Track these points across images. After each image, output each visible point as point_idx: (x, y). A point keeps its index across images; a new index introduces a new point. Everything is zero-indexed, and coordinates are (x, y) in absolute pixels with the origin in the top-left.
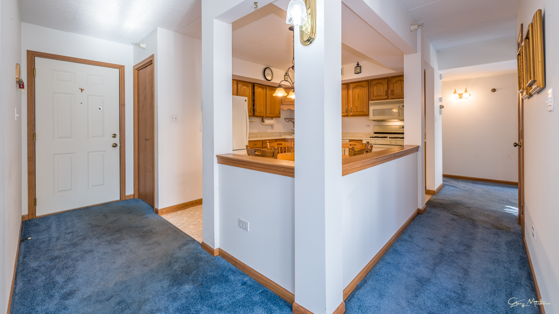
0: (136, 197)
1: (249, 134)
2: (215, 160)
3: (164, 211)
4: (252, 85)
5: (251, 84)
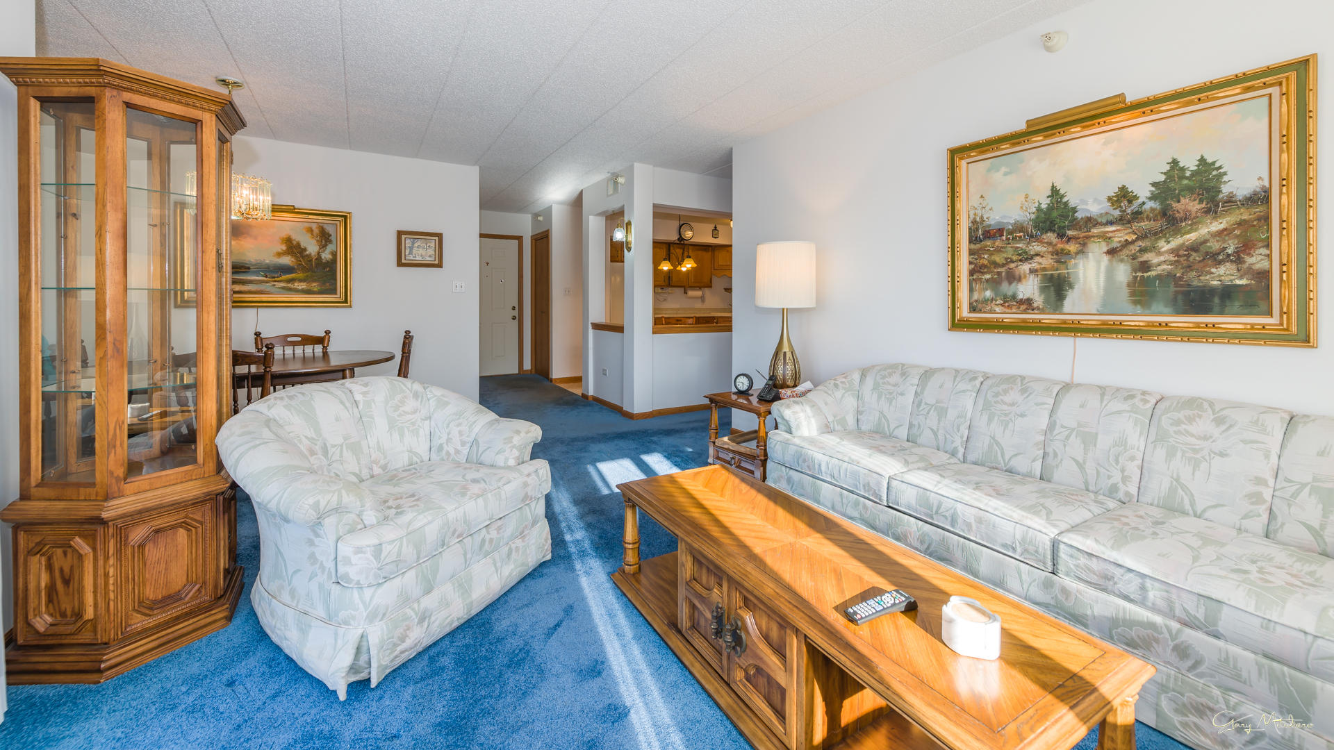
0: (533, 371)
2: (590, 327)
3: (557, 381)
5: (665, 245)
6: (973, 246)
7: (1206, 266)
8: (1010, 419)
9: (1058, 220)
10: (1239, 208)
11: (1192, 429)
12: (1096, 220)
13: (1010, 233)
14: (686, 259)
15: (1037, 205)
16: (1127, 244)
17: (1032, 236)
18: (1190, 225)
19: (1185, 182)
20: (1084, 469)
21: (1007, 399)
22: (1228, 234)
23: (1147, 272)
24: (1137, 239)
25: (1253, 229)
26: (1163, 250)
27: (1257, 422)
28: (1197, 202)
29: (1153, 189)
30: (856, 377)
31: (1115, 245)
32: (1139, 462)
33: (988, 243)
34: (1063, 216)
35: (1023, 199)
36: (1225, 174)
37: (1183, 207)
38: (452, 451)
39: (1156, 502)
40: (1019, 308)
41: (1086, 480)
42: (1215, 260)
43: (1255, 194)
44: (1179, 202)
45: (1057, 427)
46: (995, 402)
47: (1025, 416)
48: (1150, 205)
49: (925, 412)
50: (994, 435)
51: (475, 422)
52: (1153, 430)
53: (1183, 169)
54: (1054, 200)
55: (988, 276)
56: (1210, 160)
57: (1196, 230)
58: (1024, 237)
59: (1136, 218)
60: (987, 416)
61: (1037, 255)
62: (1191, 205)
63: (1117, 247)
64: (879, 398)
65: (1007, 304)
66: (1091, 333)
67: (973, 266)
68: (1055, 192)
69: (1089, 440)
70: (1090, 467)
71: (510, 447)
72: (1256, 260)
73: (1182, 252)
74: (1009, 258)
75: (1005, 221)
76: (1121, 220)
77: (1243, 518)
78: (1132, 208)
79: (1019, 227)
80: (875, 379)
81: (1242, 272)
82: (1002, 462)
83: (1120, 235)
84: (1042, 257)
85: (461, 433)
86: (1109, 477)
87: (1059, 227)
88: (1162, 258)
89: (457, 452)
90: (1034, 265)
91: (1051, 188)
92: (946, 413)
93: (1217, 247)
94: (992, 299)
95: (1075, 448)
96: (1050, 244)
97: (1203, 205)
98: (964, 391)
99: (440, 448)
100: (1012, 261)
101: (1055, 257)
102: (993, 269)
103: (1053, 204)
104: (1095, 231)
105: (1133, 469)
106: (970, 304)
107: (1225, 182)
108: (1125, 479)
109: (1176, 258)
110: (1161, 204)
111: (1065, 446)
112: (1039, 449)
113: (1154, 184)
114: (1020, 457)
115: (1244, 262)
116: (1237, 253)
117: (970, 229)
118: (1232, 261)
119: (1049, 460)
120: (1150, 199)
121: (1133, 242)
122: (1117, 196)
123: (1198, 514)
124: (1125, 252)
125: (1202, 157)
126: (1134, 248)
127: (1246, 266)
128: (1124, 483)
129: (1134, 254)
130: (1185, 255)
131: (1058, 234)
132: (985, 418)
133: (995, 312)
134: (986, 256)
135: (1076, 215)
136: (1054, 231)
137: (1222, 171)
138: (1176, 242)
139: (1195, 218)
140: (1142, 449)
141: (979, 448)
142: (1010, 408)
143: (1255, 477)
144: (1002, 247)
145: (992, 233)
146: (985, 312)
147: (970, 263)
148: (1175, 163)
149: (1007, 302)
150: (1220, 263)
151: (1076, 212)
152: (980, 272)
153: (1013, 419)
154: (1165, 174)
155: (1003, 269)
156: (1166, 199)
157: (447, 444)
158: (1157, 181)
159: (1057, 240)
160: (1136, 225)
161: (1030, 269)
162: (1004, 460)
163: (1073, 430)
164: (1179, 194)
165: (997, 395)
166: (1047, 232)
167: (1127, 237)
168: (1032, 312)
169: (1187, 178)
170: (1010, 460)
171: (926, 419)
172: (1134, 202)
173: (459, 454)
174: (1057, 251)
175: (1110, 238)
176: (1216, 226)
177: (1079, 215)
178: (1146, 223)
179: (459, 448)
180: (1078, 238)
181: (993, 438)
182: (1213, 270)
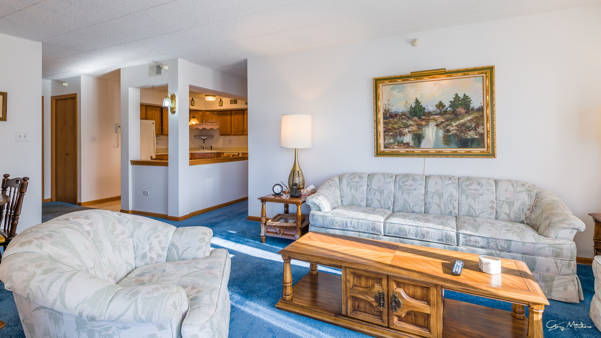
0: (54, 199)
1: (156, 150)
2: (130, 163)
3: (86, 204)
4: (161, 109)
5: (159, 108)
6: (385, 121)
7: (466, 131)
8: (411, 191)
9: (418, 112)
10: (475, 112)
11: (472, 187)
12: (432, 113)
13: (400, 116)
14: (192, 119)
15: (410, 106)
16: (442, 122)
17: (409, 118)
18: (462, 117)
19: (460, 102)
20: (440, 207)
21: (408, 183)
22: (473, 121)
23: (449, 133)
24: (446, 121)
25: (479, 119)
26: (454, 125)
27: (488, 183)
28: (463, 109)
29: (450, 103)
30: (337, 180)
31: (438, 123)
32: (457, 202)
33: (391, 119)
34: (421, 111)
35: (405, 103)
36: (471, 100)
37: (459, 111)
38: (154, 256)
39: (464, 215)
40: (404, 146)
41: (441, 211)
42: (469, 129)
43: (479, 108)
44: (458, 109)
45: (429, 192)
46: (403, 185)
47: (416, 189)
48: (449, 109)
49: (373, 193)
50: (405, 199)
51: (168, 233)
52: (460, 189)
53: (459, 97)
54: (417, 104)
55: (391, 133)
56: (467, 95)
57: (463, 119)
58: (406, 118)
59: (445, 113)
60: (401, 191)
61: (411, 125)
62: (461, 110)
63: (439, 124)
64: (351, 189)
65: (399, 145)
66: (431, 155)
67: (385, 129)
68: (417, 101)
69: (441, 196)
70: (442, 206)
71: (205, 244)
72: (480, 130)
73: (459, 126)
74: (400, 126)
75: (398, 111)
76: (441, 114)
77: (490, 215)
78: (444, 109)
79: (404, 114)
80: (347, 180)
81: (476, 134)
82: (410, 209)
83: (440, 119)
84: (413, 126)
85: (160, 242)
86: (449, 208)
87: (419, 115)
88: (453, 128)
89: (159, 256)
90: (410, 129)
91: (415, 99)
92: (383, 192)
93: (470, 125)
94: (393, 143)
95: (436, 199)
96: (415, 121)
97: (465, 111)
98: (389, 182)
99: (144, 256)
100: (401, 128)
101: (417, 126)
102: (393, 131)
103: (416, 106)
104: (431, 117)
105: (456, 204)
106: (384, 145)
107: (471, 103)
108: (454, 208)
109: (458, 128)
110: (453, 109)
111: (432, 199)
112: (423, 202)
113: (450, 102)
114: (416, 206)
115: (477, 130)
116: (475, 127)
117: (384, 113)
118: (474, 130)
119: (427, 205)
120: (449, 107)
121: (444, 122)
122: (439, 105)
123: (477, 216)
124: (442, 126)
125: (465, 94)
126: (445, 124)
127: (477, 132)
128: (454, 210)
129: (445, 126)
130: (460, 127)
131: (418, 118)
132: (400, 192)
133: (394, 148)
134: (390, 125)
135: (425, 111)
136: (417, 116)
137: (470, 99)
138: (457, 123)
139: (463, 114)
140: (458, 196)
141: (399, 205)
142: (409, 187)
143: (491, 201)
144: (397, 122)
145: (393, 115)
146: (390, 148)
147: (384, 128)
148: (457, 95)
149: (399, 144)
150: (470, 130)
151: (425, 109)
152: (388, 132)
153: (412, 191)
154: (454, 98)
155: (397, 131)
156: (454, 107)
157: (150, 252)
158: (451, 101)
159: (418, 120)
160: (445, 116)
161: (408, 131)
162: (410, 208)
163: (434, 193)
164: (458, 106)
165: (403, 182)
166: (414, 117)
167: (442, 120)
168: (409, 148)
169: (460, 101)
170: (412, 208)
171: (374, 196)
172: (444, 107)
173: (160, 257)
174: (418, 124)
175: (437, 120)
176: (469, 118)
177: (426, 111)
178: (448, 115)
179: (160, 252)
180: (426, 120)
181: (405, 200)
182: (468, 133)
